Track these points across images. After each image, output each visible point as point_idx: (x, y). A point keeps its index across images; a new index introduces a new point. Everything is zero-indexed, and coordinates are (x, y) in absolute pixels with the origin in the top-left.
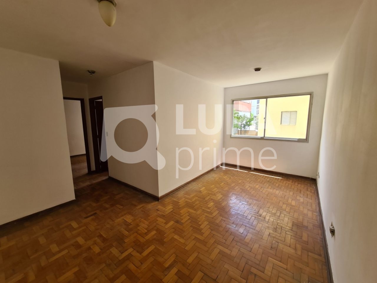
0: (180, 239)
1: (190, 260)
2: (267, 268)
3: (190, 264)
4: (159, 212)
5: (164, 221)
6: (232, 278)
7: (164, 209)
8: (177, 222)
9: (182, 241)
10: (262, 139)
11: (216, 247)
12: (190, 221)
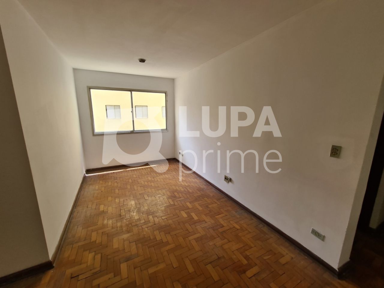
0: (157, 267)
1: (191, 269)
2: (222, 223)
3: (195, 271)
4: (81, 277)
5: (111, 275)
6: (222, 246)
7: (83, 266)
8: (128, 259)
9: (162, 266)
10: (133, 132)
11: (190, 241)
12: (140, 245)
